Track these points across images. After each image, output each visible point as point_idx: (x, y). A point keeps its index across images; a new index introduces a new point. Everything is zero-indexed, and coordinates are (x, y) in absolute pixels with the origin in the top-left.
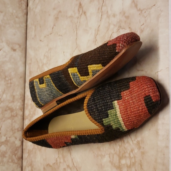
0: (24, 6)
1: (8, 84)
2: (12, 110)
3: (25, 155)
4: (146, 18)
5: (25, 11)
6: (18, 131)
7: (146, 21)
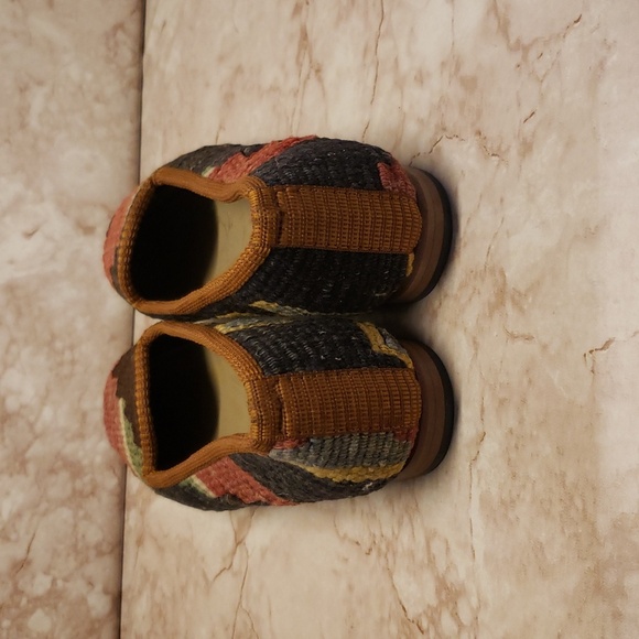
0: (126, 54)
1: (61, 364)
2: (75, 470)
4: (545, 84)
5: (131, 72)
6: (100, 554)
7: (542, 97)
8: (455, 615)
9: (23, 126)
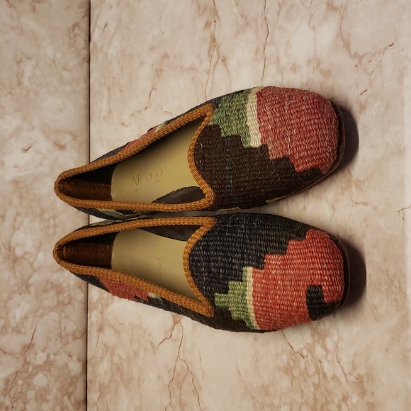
0: (81, 42)
1: (48, 227)
2: (59, 289)
3: (93, 396)
4: (372, 77)
5: (84, 52)
6: (75, 338)
7: (371, 83)
8: (324, 347)
9: (20, 84)
